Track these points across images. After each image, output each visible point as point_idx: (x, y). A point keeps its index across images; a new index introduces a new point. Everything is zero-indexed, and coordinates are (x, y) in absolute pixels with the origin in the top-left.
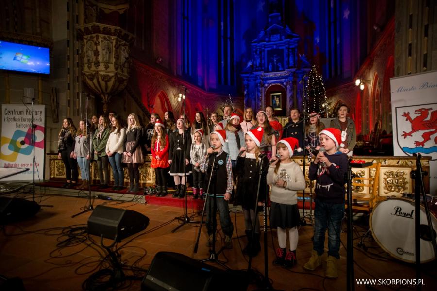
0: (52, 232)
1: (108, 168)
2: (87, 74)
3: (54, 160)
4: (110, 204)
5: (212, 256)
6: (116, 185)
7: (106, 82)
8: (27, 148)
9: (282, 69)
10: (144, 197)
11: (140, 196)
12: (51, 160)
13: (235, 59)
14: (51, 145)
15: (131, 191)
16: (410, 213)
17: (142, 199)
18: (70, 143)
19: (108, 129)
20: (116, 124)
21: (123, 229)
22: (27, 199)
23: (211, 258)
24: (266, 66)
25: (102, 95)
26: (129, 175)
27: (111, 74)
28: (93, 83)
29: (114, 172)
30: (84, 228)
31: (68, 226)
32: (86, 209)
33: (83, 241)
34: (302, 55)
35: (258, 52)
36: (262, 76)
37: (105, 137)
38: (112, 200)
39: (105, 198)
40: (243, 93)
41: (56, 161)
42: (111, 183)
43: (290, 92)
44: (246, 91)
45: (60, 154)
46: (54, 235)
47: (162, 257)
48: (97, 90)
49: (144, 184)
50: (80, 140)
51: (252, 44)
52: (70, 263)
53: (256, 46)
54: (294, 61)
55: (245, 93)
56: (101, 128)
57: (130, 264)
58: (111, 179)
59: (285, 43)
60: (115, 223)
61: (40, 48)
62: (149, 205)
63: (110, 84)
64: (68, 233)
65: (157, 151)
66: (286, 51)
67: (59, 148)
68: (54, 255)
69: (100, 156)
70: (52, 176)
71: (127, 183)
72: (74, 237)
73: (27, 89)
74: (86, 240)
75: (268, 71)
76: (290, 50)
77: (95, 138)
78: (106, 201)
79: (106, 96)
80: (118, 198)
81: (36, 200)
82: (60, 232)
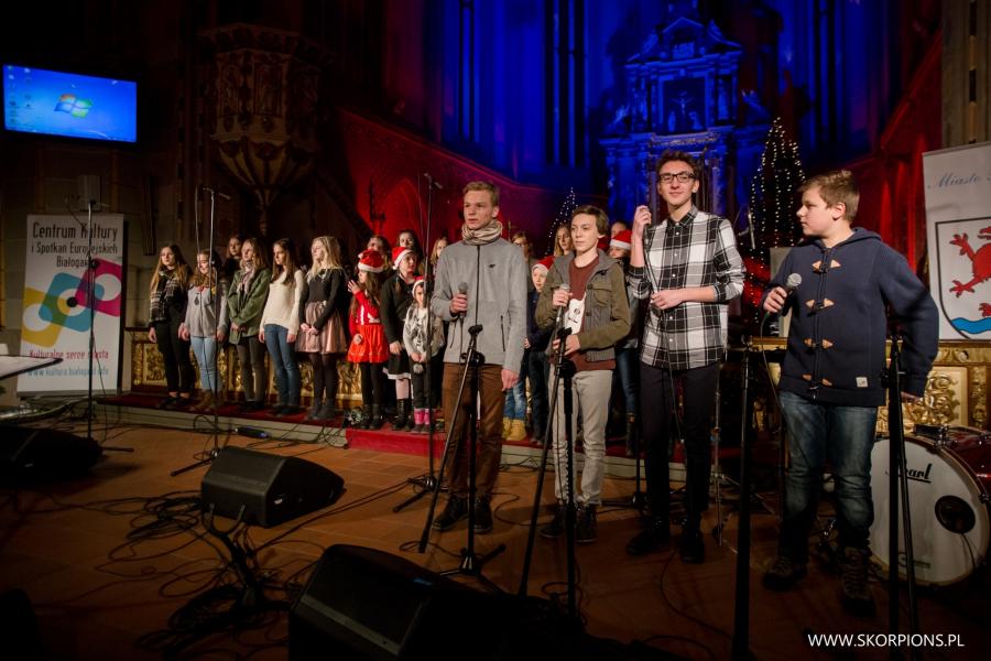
0: (121, 508)
1: (263, 364)
2: (223, 142)
3: (143, 342)
4: (265, 447)
5: (467, 563)
6: (283, 404)
7: (267, 160)
8: (81, 314)
9: (701, 128)
10: (343, 433)
11: (335, 430)
12: (134, 343)
13: (587, 103)
14: (137, 308)
15: (315, 418)
16: (925, 471)
17: (339, 437)
18: (176, 304)
19: (265, 272)
20: (284, 259)
21: (278, 502)
22: (77, 434)
23: (464, 566)
24: (661, 121)
25: (257, 192)
26: (312, 380)
27: (277, 143)
28: (236, 163)
29: (278, 372)
30: (194, 499)
31: (159, 494)
32: (206, 457)
33: (187, 527)
34: (748, 93)
35: (643, 87)
36: (650, 141)
37: (257, 290)
38: (269, 438)
39: (255, 434)
40: (606, 185)
41: (146, 346)
42: (269, 398)
43: (719, 184)
44: (613, 179)
45: (152, 330)
46: (125, 513)
47: (338, 556)
48: (243, 179)
49: (347, 402)
50: (198, 297)
51: (629, 66)
52: (152, 573)
53: (638, 71)
54: (730, 107)
55: (611, 184)
56: (247, 270)
57: (283, 578)
58: (271, 390)
59: (707, 62)
60: (260, 489)
61: (115, 82)
62: (352, 450)
63: (276, 165)
64: (159, 509)
65: (362, 323)
66: (709, 84)
67: (154, 317)
68: (117, 555)
69: (244, 335)
70: (137, 382)
71: (307, 399)
72: (169, 519)
73: (85, 177)
74: (195, 524)
75: (666, 132)
76: (720, 81)
77: (235, 294)
78: (255, 440)
79: (267, 192)
80: (284, 433)
81: (94, 435)
82: (140, 506)
